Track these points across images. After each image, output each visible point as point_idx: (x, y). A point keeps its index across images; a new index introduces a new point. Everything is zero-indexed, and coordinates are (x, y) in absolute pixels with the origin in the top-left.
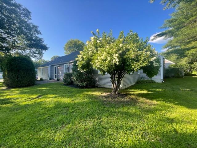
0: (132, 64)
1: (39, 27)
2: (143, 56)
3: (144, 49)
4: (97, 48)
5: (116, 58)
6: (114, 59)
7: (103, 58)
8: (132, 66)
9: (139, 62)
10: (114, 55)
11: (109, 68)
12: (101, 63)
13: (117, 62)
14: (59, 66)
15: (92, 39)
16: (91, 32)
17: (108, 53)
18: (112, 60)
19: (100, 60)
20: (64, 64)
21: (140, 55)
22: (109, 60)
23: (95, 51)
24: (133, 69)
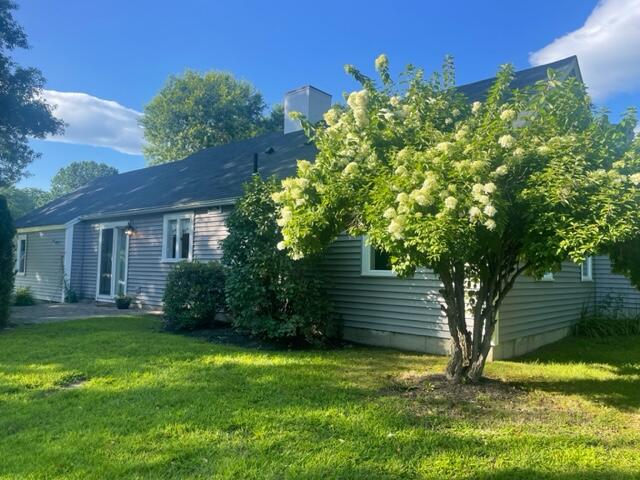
0: (561, 232)
1: (15, 7)
2: (610, 196)
3: (617, 160)
4: (382, 147)
5: (483, 199)
6: (476, 203)
7: (420, 196)
8: (561, 239)
9: (593, 222)
10: (477, 187)
11: (450, 245)
12: (413, 221)
13: (487, 217)
14: (130, 227)
15: (356, 99)
16: (347, 69)
17: (446, 175)
18: (467, 209)
19: (405, 209)
20: (161, 214)
21: (594, 189)
22: (453, 207)
23: (372, 162)
24: (565, 253)
